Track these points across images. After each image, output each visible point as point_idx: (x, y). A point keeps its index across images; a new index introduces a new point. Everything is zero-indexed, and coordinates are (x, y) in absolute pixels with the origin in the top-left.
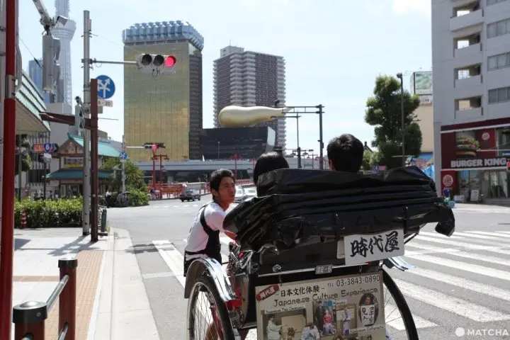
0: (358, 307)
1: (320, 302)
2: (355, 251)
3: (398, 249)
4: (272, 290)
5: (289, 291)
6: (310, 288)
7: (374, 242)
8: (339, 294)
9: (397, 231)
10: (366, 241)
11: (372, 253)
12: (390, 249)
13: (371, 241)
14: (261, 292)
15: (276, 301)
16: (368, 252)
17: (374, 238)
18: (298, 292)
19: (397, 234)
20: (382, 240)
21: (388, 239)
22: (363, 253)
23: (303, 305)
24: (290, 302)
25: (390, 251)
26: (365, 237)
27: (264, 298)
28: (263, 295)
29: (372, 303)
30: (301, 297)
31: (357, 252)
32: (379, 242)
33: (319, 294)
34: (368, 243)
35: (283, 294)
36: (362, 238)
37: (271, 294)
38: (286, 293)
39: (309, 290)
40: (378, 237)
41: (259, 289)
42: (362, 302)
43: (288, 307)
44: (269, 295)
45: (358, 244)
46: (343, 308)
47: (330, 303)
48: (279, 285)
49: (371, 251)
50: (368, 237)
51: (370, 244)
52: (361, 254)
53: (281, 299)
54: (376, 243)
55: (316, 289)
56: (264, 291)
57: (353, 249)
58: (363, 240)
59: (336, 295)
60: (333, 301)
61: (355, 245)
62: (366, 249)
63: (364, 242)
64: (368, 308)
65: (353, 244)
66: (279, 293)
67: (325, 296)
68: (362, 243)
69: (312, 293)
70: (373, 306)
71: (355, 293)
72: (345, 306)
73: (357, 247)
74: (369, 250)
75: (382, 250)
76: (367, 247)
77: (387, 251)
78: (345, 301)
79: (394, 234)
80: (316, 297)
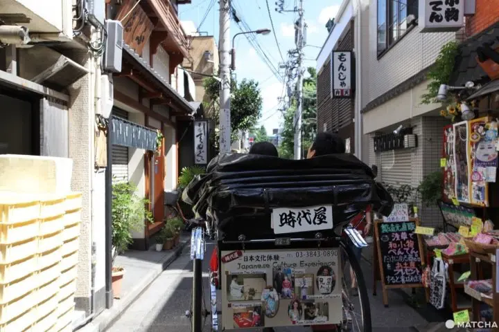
0: (316, 277)
1: (280, 269)
2: (284, 221)
3: (326, 222)
4: (236, 255)
5: (251, 257)
6: (270, 257)
7: (302, 215)
8: (298, 264)
9: (326, 207)
10: (294, 214)
11: (301, 225)
12: (319, 222)
13: (300, 214)
14: (226, 256)
15: (239, 264)
16: (297, 224)
17: (303, 211)
18: (260, 259)
19: (325, 210)
20: (309, 214)
21: (316, 214)
22: (291, 224)
23: (264, 271)
24: (252, 267)
25: (318, 224)
26: (293, 210)
27: (228, 261)
28: (227, 258)
29: (329, 274)
30: (262, 263)
31: (286, 222)
32: (307, 216)
33: (279, 262)
34: (296, 216)
35: (246, 259)
36: (290, 212)
37: (235, 259)
38: (249, 258)
39: (270, 258)
40: (306, 211)
41: (224, 253)
42: (320, 272)
43: (250, 271)
44: (233, 259)
45: (286, 216)
46: (301, 276)
47: (289, 271)
48: (242, 251)
49: (300, 223)
50: (296, 211)
51: (299, 217)
52: (290, 225)
53: (243, 263)
54: (305, 216)
55: (277, 258)
56: (229, 255)
57: (282, 220)
58: (291, 213)
59: (295, 265)
60: (292, 269)
61: (284, 217)
62: (294, 221)
63: (293, 215)
64: (325, 279)
65: (281, 216)
66: (243, 258)
67: (284, 264)
68: (290, 215)
69: (273, 261)
70: (331, 277)
71: (313, 264)
72: (304, 275)
73: (286, 218)
74: (297, 222)
75: (310, 223)
76: (295, 219)
77: (315, 223)
78: (303, 270)
79: (323, 209)
80: (275, 265)
